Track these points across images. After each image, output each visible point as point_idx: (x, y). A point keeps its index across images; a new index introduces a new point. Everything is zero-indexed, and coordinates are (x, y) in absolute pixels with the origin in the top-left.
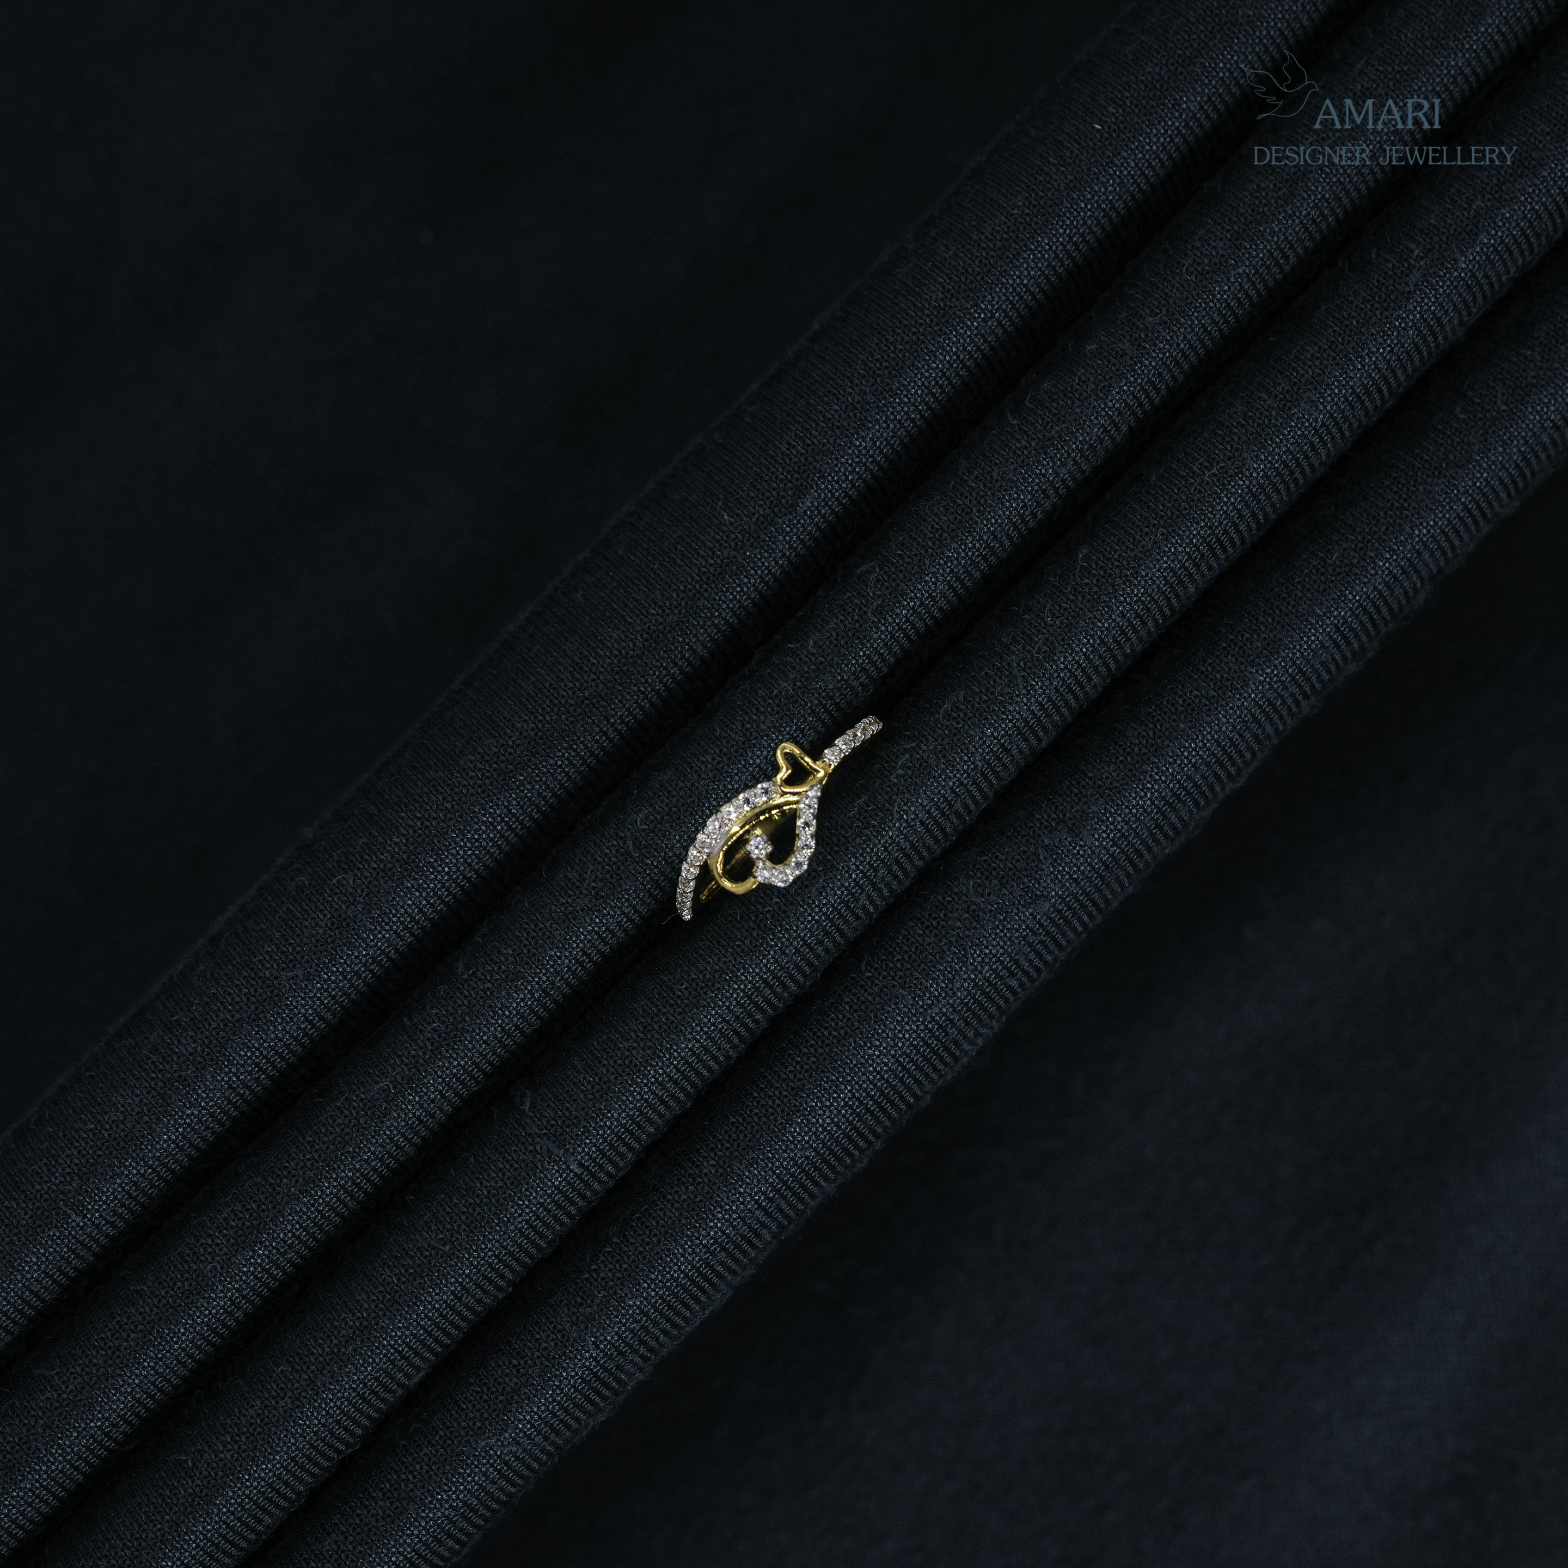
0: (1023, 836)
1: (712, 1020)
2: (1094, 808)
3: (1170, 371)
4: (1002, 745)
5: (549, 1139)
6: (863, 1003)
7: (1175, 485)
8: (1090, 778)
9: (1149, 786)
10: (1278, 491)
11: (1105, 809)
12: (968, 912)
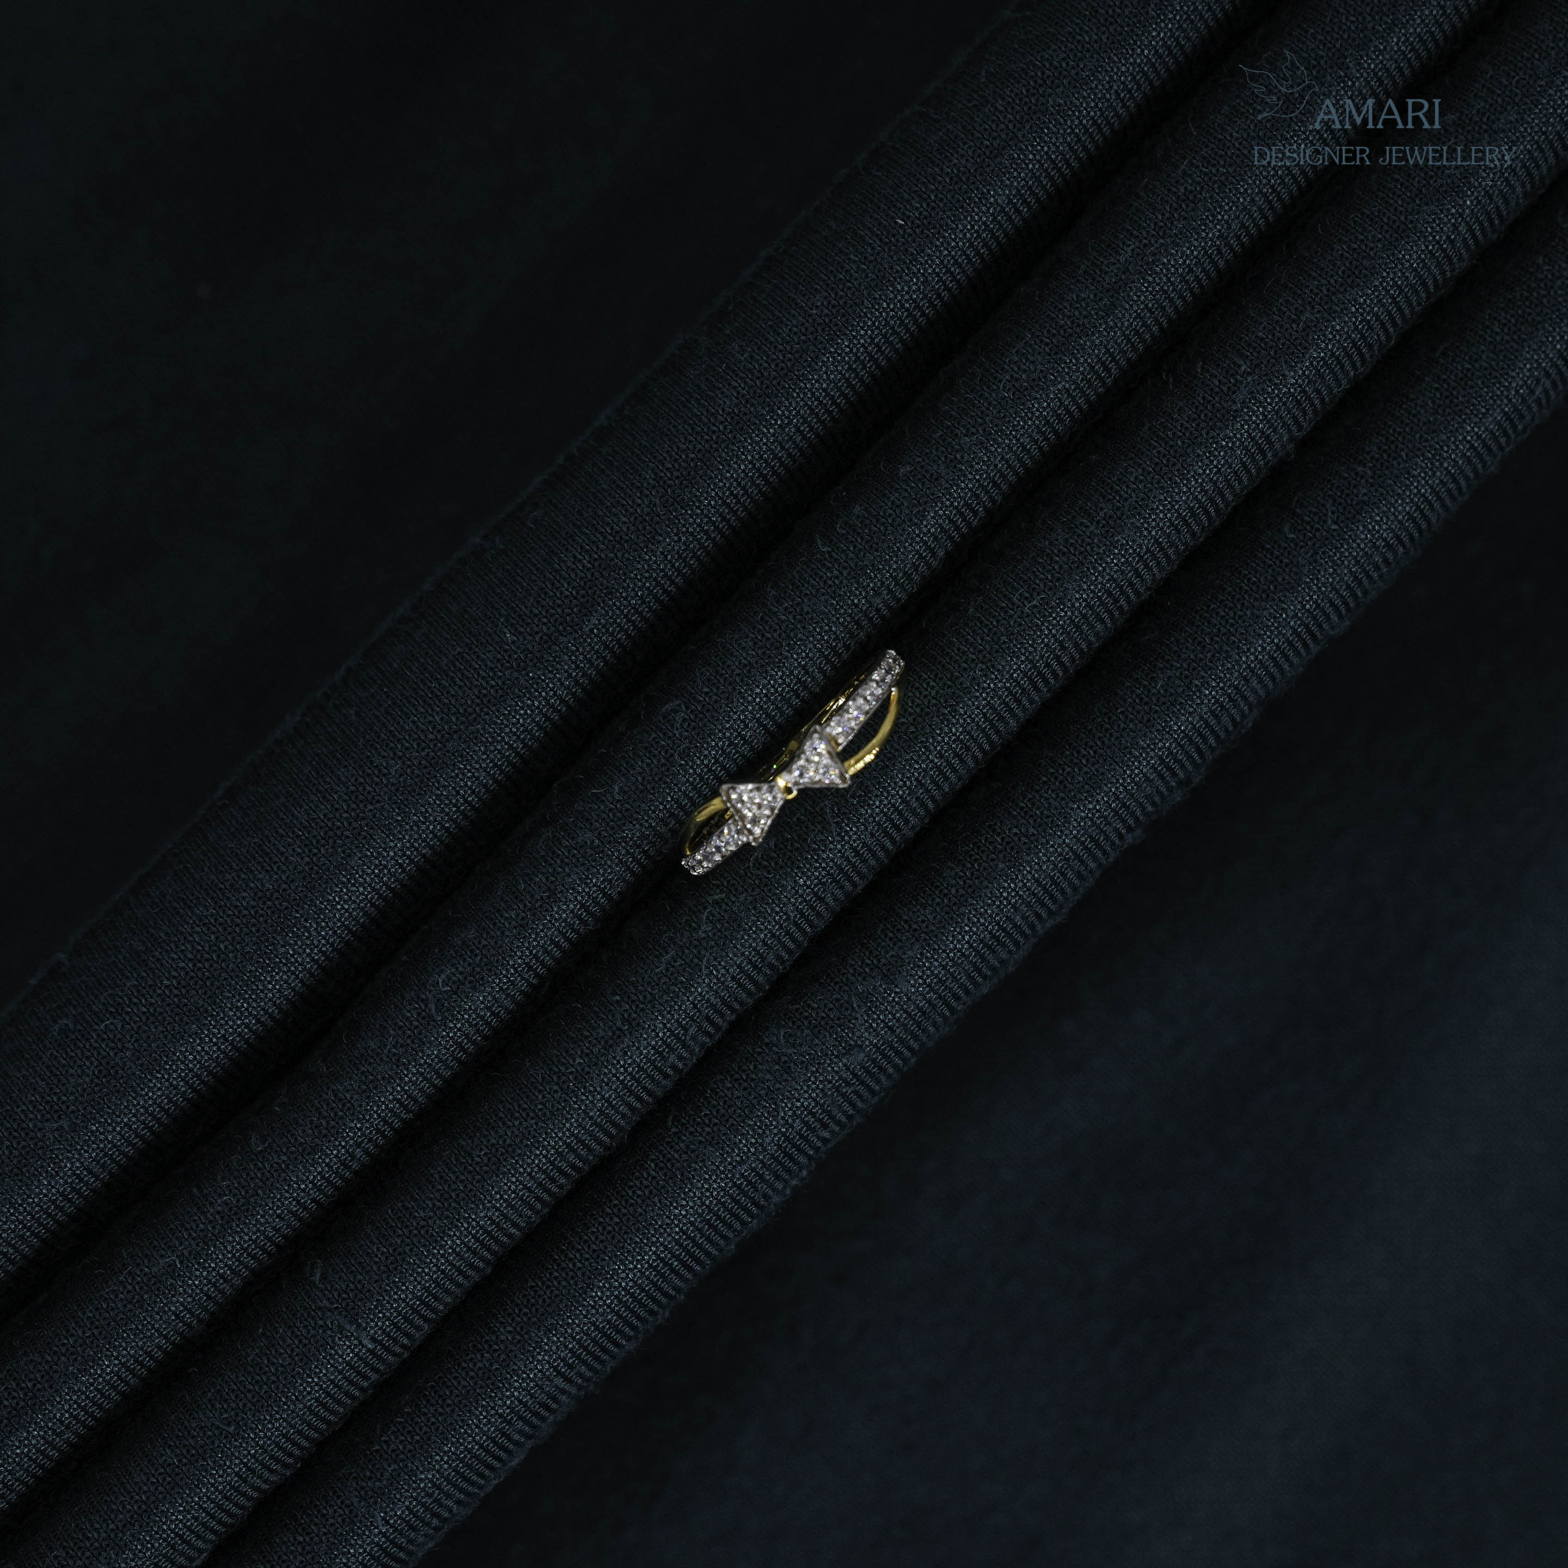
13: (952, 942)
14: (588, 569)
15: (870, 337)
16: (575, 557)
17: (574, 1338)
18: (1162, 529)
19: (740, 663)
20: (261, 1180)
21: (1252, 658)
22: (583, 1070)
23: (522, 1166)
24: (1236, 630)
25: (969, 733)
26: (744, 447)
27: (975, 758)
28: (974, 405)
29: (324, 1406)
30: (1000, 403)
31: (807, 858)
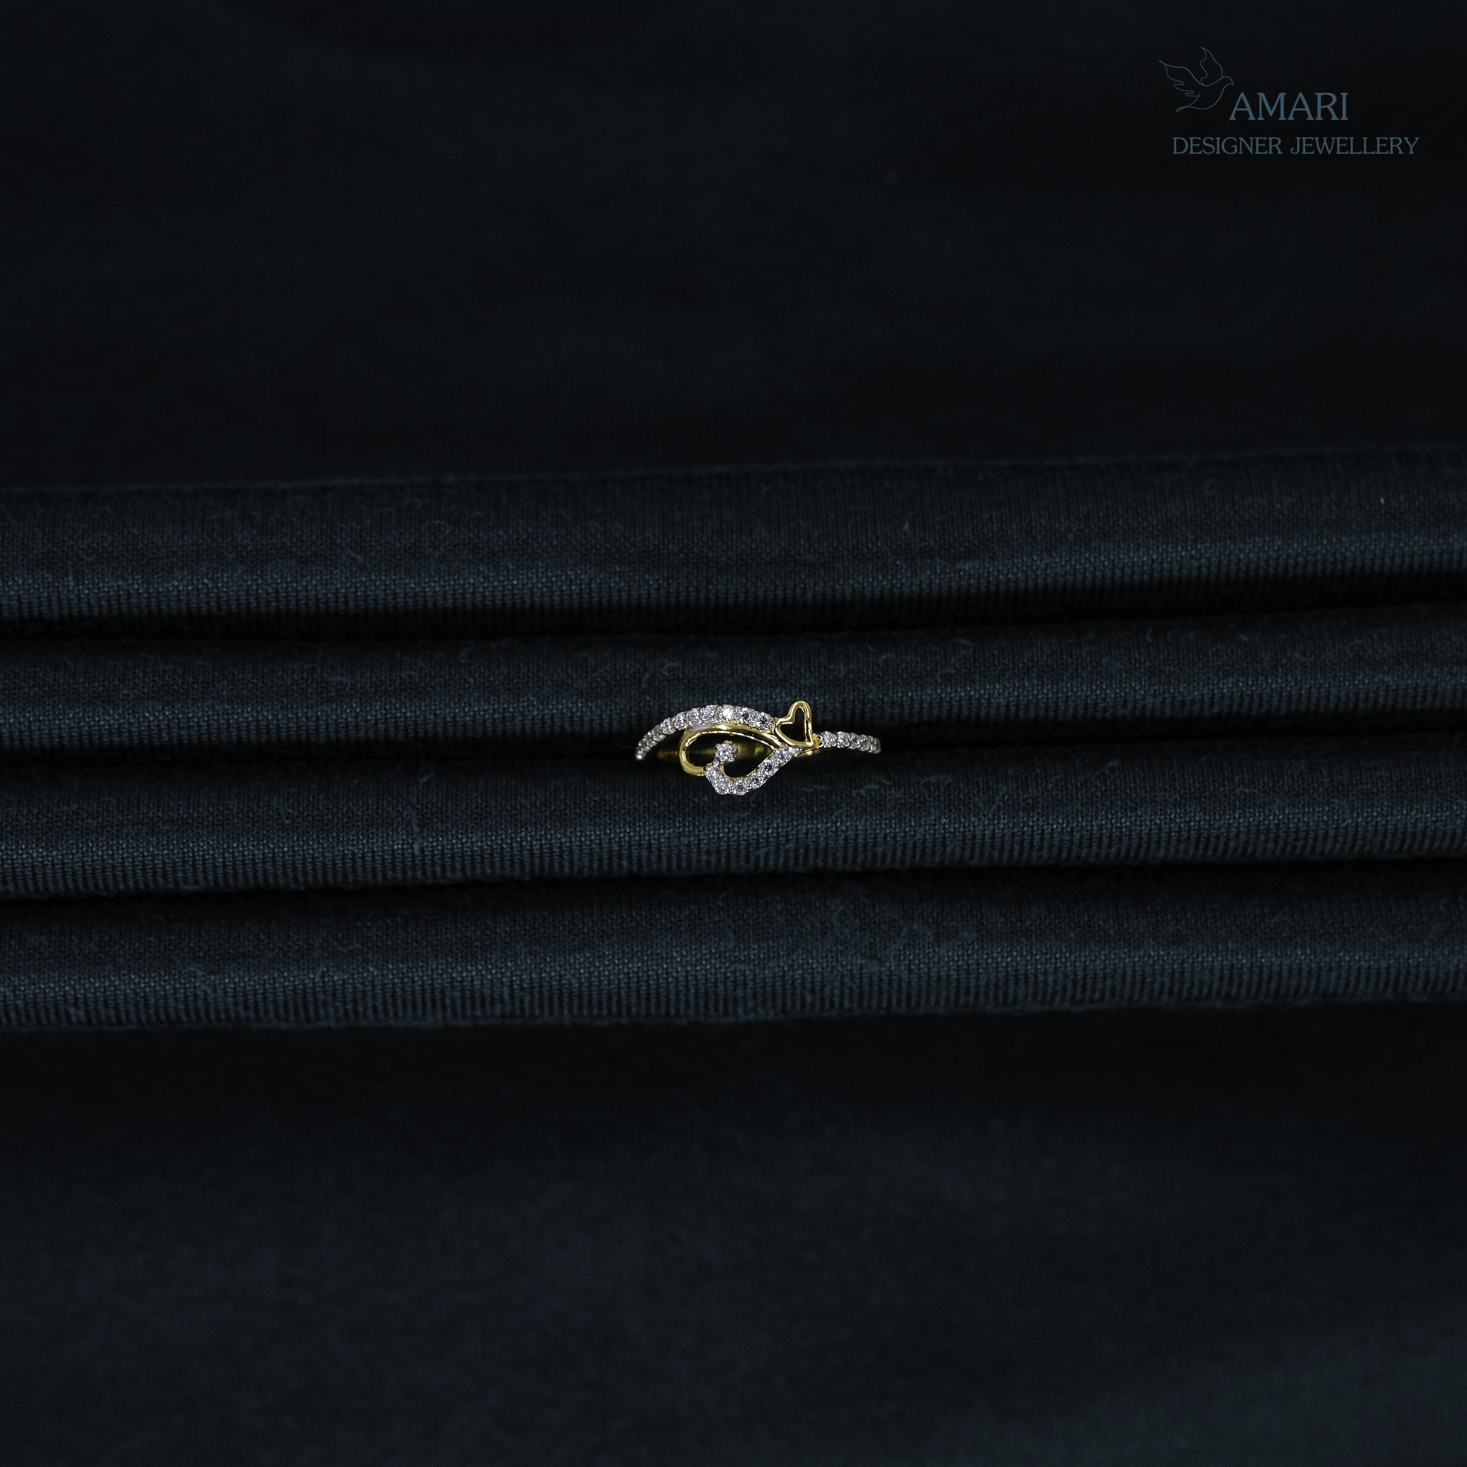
0: (903, 910)
1: (593, 837)
2: (966, 935)
3: (1280, 701)
4: (944, 838)
5: (417, 814)
6: (700, 919)
7: (1214, 776)
8: (982, 913)
9: (1015, 954)
10: (1276, 843)
11: (972, 942)
12: (822, 924)
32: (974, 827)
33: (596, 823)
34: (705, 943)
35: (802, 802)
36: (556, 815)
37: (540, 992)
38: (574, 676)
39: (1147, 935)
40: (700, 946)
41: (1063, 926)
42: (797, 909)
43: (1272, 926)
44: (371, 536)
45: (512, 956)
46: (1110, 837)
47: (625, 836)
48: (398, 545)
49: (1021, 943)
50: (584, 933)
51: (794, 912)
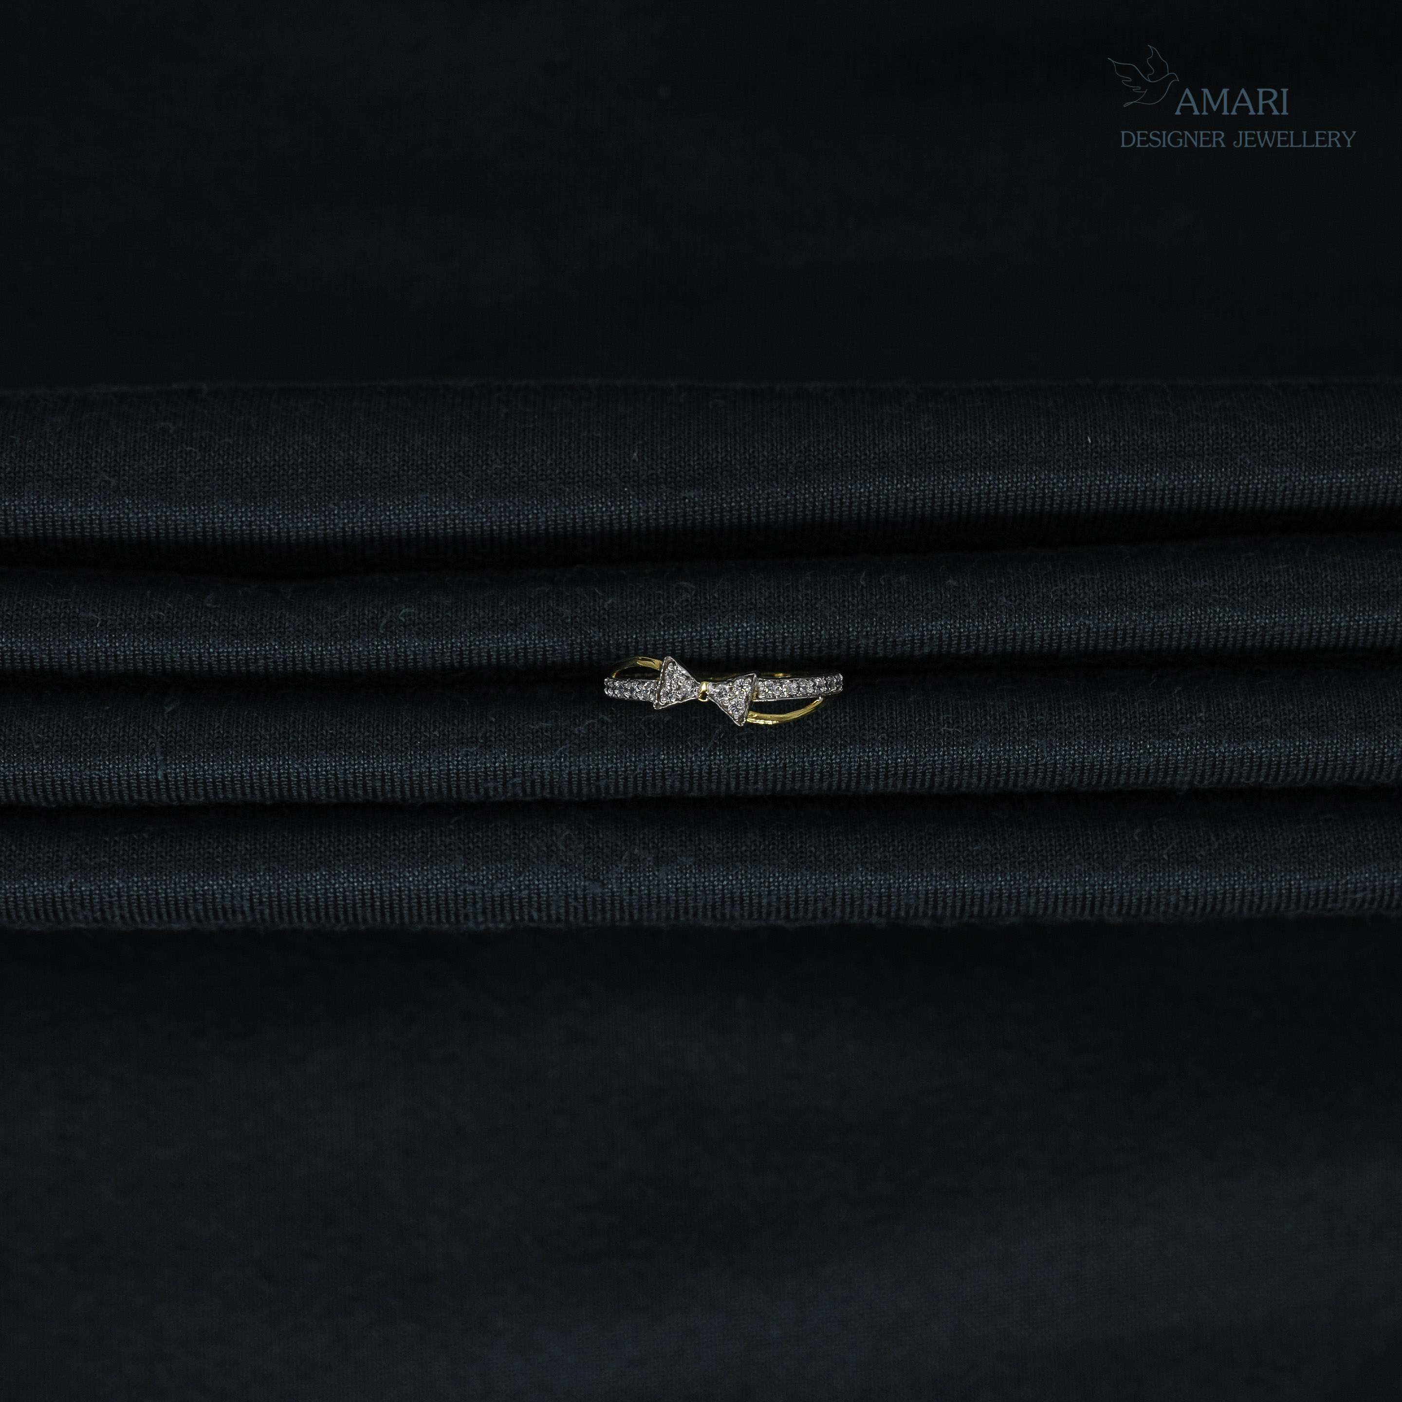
13: (714, 877)
14: (717, 462)
15: (1008, 488)
16: (717, 447)
17: (279, 888)
18: (1065, 760)
19: (751, 599)
20: (191, 623)
21: (1045, 885)
22: (434, 741)
23: (345, 761)
24: (1051, 860)
25: (840, 767)
26: (874, 479)
27: (830, 785)
28: (1028, 584)
29: (101, 786)
30: (1043, 598)
31: (678, 747)
32: (692, 762)
33: (331, 755)
34: (436, 864)
35: (528, 738)
36: (294, 747)
37: (279, 905)
38: (315, 622)
39: (856, 860)
40: (432, 867)
41: (777, 852)
42: (524, 833)
43: (974, 853)
44: (125, 460)
45: (251, 872)
46: (821, 773)
47: (359, 768)
48: (150, 470)
49: (736, 867)
50: (321, 852)
51: (521, 836)
